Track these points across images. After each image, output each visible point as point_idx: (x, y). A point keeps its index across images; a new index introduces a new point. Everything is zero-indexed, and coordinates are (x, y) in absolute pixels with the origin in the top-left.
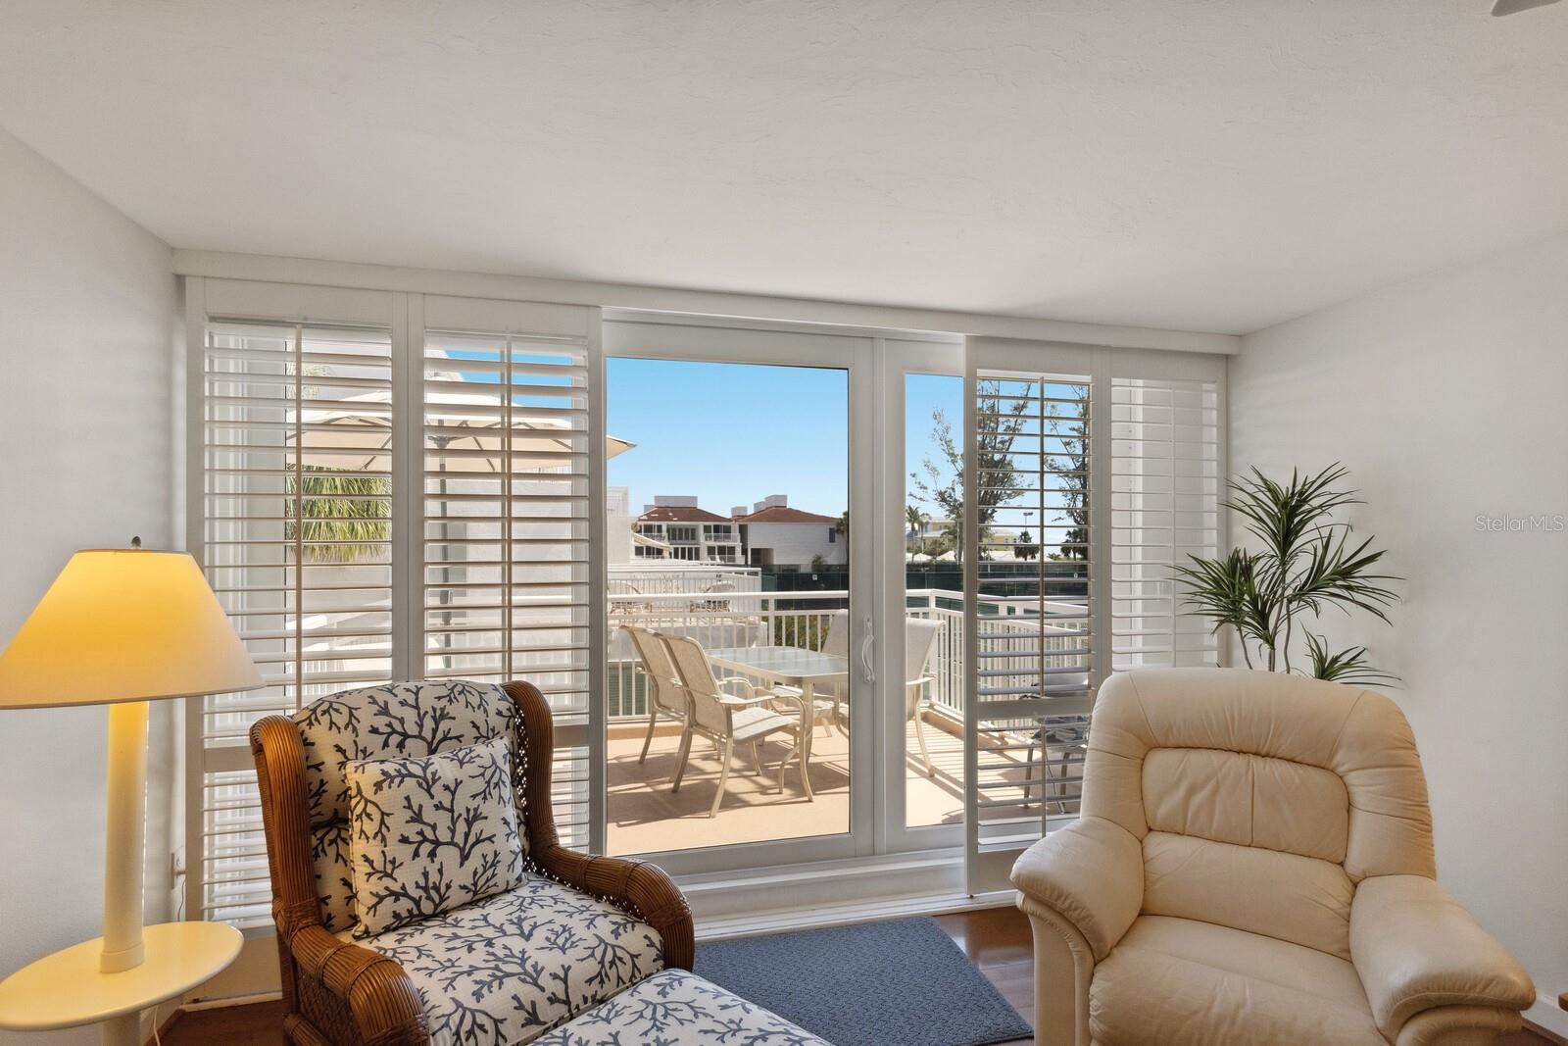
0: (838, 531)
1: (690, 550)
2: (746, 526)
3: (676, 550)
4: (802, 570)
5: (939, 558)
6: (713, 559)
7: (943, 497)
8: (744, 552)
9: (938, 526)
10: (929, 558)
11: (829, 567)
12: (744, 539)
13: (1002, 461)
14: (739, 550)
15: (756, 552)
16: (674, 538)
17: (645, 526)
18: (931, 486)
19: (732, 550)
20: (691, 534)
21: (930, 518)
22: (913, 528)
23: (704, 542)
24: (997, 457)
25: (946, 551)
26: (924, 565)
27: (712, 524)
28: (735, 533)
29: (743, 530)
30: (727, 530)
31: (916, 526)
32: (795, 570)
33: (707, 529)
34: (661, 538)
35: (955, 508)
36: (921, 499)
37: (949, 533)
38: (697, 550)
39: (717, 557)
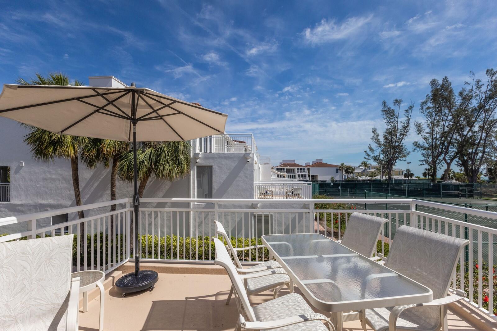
0: (339, 169)
1: (293, 175)
2: (310, 168)
3: (289, 175)
4: (327, 182)
5: (374, 178)
6: (300, 178)
7: (375, 158)
8: (309, 176)
9: (373, 168)
10: (371, 178)
11: (336, 181)
12: (309, 172)
13: (399, 145)
14: (307, 175)
15: (313, 176)
16: (288, 172)
17: (280, 169)
18: (372, 155)
19: (305, 175)
20: (293, 171)
21: (371, 165)
22: (365, 168)
23: (297, 173)
24: (397, 144)
25: (377, 176)
26: (369, 180)
27: (299, 168)
28: (306, 170)
29: (309, 169)
30: (304, 169)
31: (366, 168)
32: (325, 182)
33: (298, 169)
34: (285, 172)
35: (380, 162)
36: (368, 159)
37: (378, 170)
38: (295, 175)
39: (301, 178)
